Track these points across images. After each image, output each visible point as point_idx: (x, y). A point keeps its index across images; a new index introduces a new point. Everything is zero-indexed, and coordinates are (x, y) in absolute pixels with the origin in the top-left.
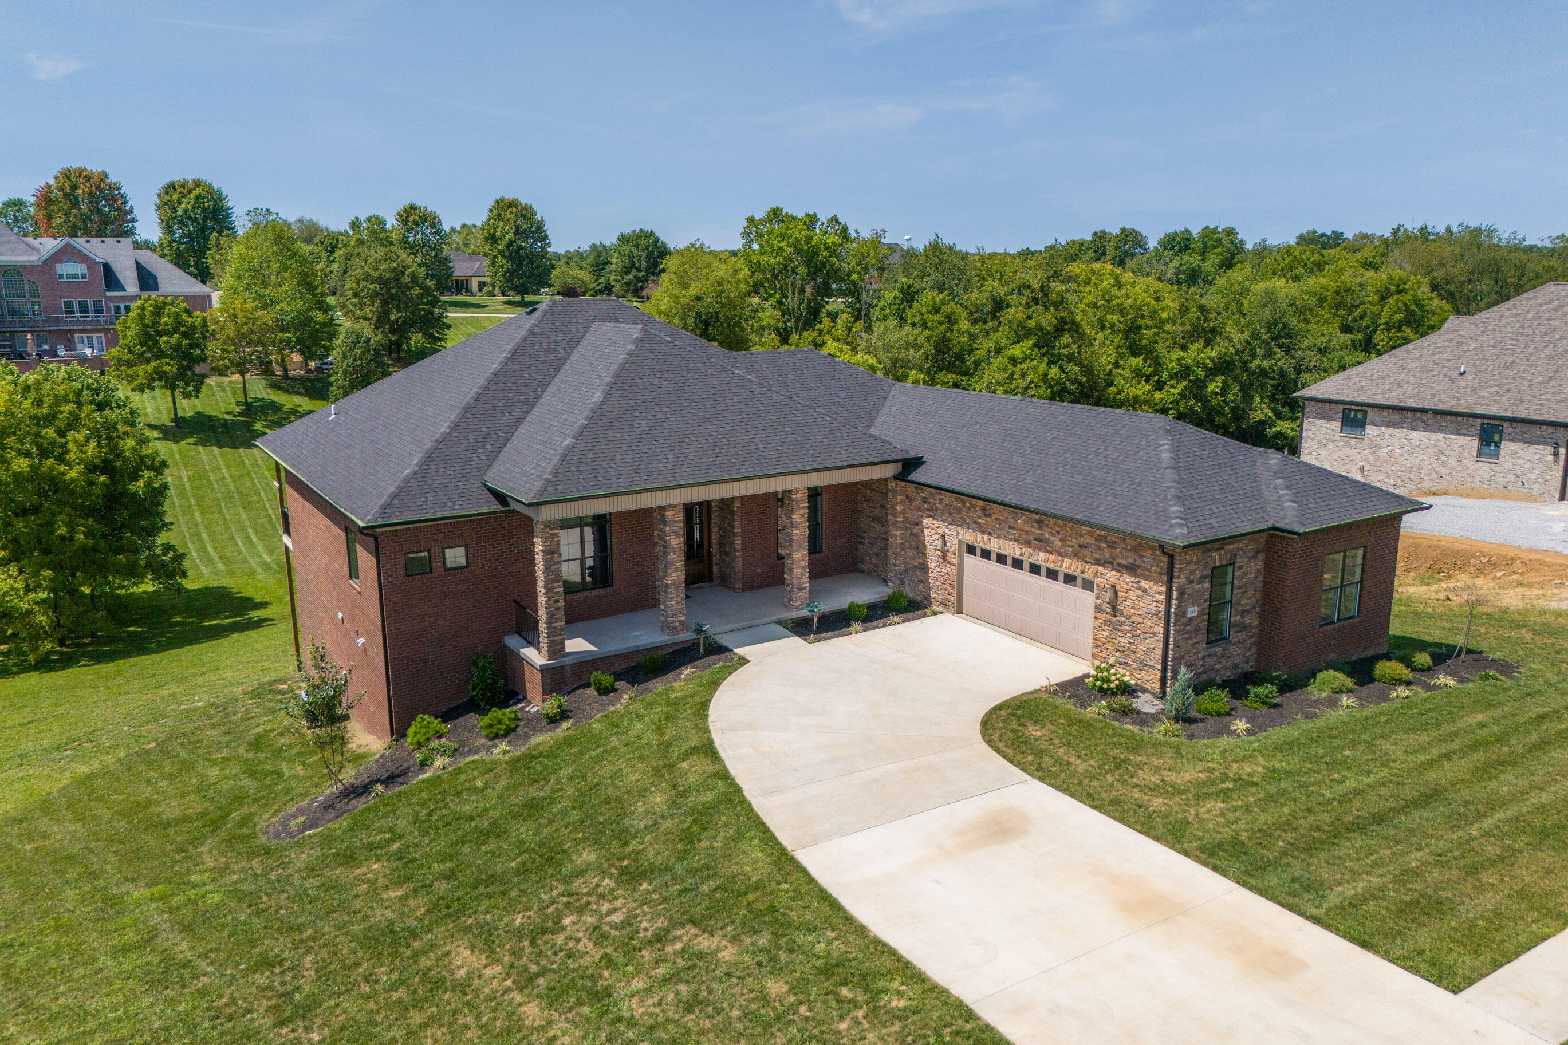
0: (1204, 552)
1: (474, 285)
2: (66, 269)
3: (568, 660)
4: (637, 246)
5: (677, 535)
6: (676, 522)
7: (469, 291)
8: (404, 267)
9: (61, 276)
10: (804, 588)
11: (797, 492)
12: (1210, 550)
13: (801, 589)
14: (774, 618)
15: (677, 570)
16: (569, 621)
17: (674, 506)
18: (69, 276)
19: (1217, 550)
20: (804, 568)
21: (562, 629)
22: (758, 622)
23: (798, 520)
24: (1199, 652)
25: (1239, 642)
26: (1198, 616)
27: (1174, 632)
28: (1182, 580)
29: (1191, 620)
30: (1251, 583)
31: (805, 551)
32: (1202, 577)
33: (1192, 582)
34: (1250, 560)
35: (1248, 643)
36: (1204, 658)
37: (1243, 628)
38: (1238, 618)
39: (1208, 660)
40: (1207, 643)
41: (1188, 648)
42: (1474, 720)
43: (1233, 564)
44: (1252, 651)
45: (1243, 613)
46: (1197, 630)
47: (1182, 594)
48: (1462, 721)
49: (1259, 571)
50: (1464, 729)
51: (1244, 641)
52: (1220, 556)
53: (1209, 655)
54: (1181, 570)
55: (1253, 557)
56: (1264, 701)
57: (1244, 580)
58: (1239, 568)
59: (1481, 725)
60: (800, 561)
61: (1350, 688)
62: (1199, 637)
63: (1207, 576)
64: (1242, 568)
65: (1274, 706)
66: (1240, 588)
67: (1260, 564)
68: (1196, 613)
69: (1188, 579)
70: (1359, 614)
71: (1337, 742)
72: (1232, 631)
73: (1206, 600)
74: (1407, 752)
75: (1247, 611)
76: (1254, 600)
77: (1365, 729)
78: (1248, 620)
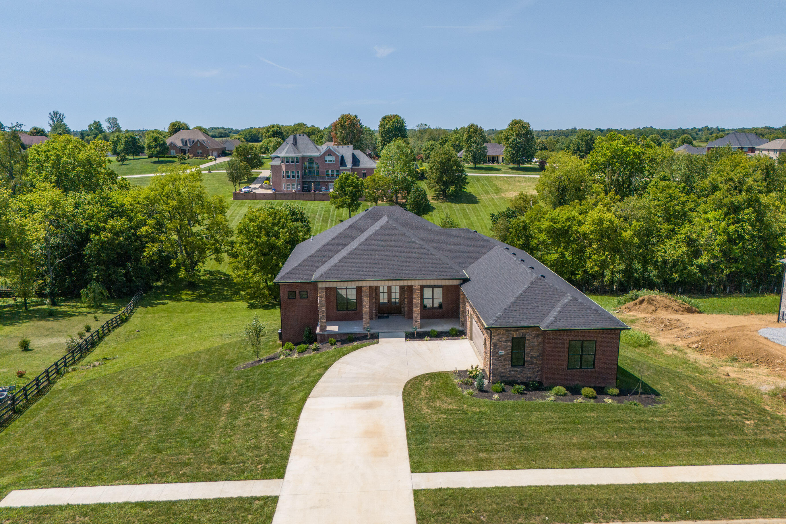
0: (507, 331)
1: (500, 160)
2: (328, 158)
3: (326, 333)
4: (582, 140)
5: (367, 297)
6: (366, 292)
7: (498, 162)
8: (451, 157)
9: (326, 161)
11: (416, 286)
12: (511, 331)
13: (417, 322)
14: (405, 330)
15: (366, 308)
16: (327, 320)
17: (365, 287)
18: (329, 161)
19: (514, 331)
20: (418, 314)
21: (325, 322)
22: (397, 331)
24: (507, 369)
25: (530, 368)
26: (504, 355)
27: (493, 359)
28: (495, 340)
29: (501, 356)
30: (536, 346)
31: (419, 308)
32: (506, 341)
33: (501, 341)
34: (534, 337)
35: (536, 370)
36: (510, 371)
37: (532, 363)
38: (529, 359)
39: (513, 372)
40: (512, 366)
41: (501, 366)
42: (588, 415)
43: (525, 338)
44: (539, 373)
45: (532, 357)
46: (505, 360)
47: (495, 345)
48: (582, 414)
49: (540, 342)
50: (576, 417)
51: (533, 369)
52: (516, 334)
53: (513, 371)
54: (494, 336)
55: (535, 337)
56: (517, 391)
57: (531, 345)
58: (527, 340)
59: (587, 417)
60: (416, 311)
61: (565, 395)
62: (507, 363)
63: (509, 341)
64: (529, 340)
65: (522, 394)
66: (529, 347)
67: (540, 340)
68: (503, 354)
69: (498, 340)
70: (594, 368)
71: (520, 409)
72: (526, 364)
73: (509, 350)
74: (538, 418)
75: (534, 357)
76: (538, 353)
77: (539, 408)
78: (535, 361)
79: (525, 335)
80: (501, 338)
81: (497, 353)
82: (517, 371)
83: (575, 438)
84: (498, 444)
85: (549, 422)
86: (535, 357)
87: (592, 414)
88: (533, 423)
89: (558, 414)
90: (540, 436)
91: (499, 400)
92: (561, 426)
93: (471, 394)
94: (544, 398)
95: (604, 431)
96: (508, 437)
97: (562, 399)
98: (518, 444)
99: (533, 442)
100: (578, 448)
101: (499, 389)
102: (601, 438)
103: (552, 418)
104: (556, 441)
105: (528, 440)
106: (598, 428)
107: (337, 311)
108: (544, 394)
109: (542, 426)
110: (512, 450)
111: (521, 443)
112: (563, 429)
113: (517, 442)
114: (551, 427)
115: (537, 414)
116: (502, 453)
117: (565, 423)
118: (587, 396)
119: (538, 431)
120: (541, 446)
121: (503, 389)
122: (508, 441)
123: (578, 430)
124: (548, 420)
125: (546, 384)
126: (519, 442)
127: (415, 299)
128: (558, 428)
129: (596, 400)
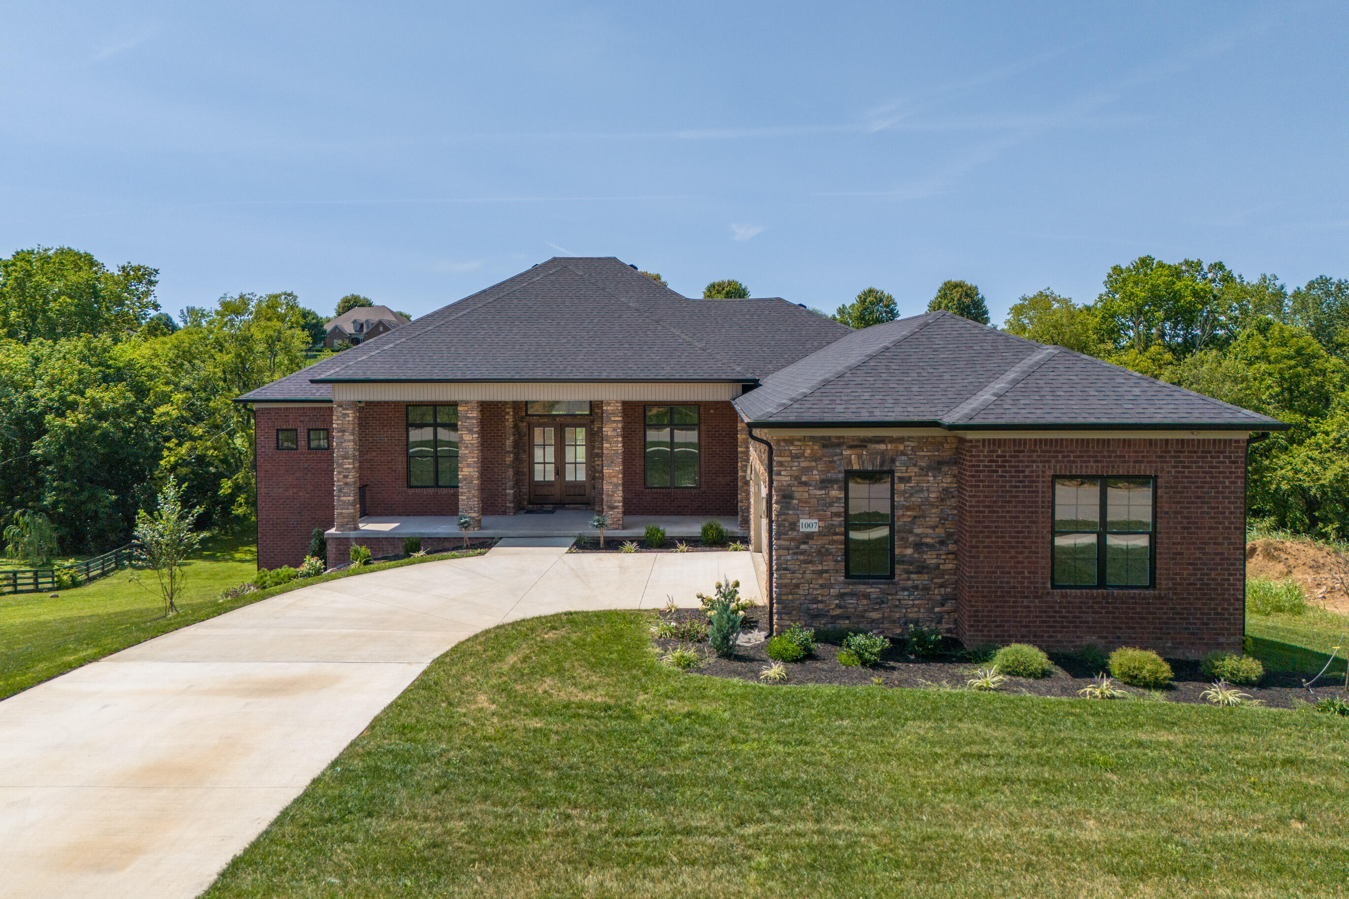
3: (357, 535)
6: (469, 418)
10: (617, 507)
11: (609, 404)
12: (839, 445)
13: (612, 508)
14: (577, 532)
15: (468, 465)
17: (467, 403)
19: (851, 447)
20: (616, 485)
23: (609, 433)
24: (831, 586)
25: (916, 588)
26: (820, 534)
27: (780, 548)
28: (784, 478)
29: (809, 536)
30: (932, 505)
31: (620, 468)
32: (825, 484)
33: (805, 484)
34: (924, 471)
35: (937, 593)
36: (841, 596)
37: (922, 569)
38: (909, 551)
39: (852, 601)
40: (847, 576)
41: (808, 576)
42: (1143, 737)
43: (891, 472)
44: (948, 606)
45: (919, 546)
46: (823, 553)
47: (786, 497)
48: (1121, 733)
49: (946, 490)
50: (1093, 743)
51: (926, 589)
52: (860, 457)
53: (852, 595)
54: (781, 464)
55: (929, 468)
56: (861, 656)
57: (916, 499)
58: (901, 480)
59: (1140, 744)
60: (610, 477)
61: (1045, 674)
62: (829, 565)
63: (835, 481)
64: (908, 480)
65: (875, 666)
66: (908, 508)
67: (947, 481)
68: (815, 529)
69: (797, 478)
70: (1153, 584)
71: (857, 710)
72: (898, 569)
73: (837, 515)
74: (923, 739)
75: (927, 545)
76: (940, 531)
77: (935, 709)
78: (930, 558)
79: (893, 461)
80: (807, 470)
81: (794, 526)
82: (867, 596)
83: (1091, 823)
84: (702, 830)
85: (967, 757)
86: (931, 547)
87: (1164, 736)
88: (898, 757)
89: (1013, 729)
90: (920, 806)
91: (783, 681)
92: (1024, 772)
93: (687, 665)
94: (959, 680)
95: (1234, 800)
96: (763, 807)
97: (1030, 688)
98: (800, 835)
99: (877, 829)
100: (1113, 870)
101: (793, 648)
102: (1225, 825)
103: (987, 741)
104: (996, 832)
105: (854, 819)
106: (1200, 786)
107: (410, 486)
108: (961, 670)
109: (938, 767)
110: (763, 860)
111: (820, 832)
112: (1035, 783)
113: (800, 826)
114: (979, 773)
115: (924, 728)
116: (703, 874)
117: (1043, 761)
118: (1132, 680)
119: (914, 785)
120: (915, 846)
121: (807, 649)
122: (759, 821)
123: (1106, 790)
124: (967, 749)
125: (971, 641)
126: (811, 826)
127: (608, 442)
128: (1007, 780)
129: (1174, 694)
